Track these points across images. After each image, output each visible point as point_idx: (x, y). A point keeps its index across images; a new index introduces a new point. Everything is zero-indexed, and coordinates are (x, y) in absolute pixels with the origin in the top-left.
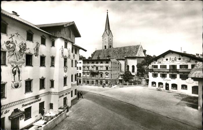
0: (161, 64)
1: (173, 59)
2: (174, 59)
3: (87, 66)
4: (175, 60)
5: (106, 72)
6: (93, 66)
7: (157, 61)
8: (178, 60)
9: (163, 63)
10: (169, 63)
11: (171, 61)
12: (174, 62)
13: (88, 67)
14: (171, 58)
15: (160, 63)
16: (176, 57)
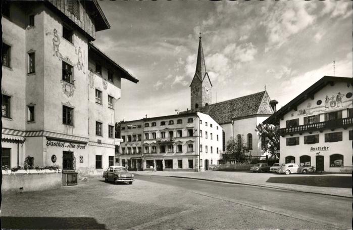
0: (305, 116)
1: (333, 98)
2: (335, 99)
3: (151, 131)
4: (339, 99)
5: (188, 140)
6: (164, 130)
7: (296, 110)
8: (344, 99)
9: (311, 111)
10: (324, 109)
11: (329, 104)
12: (335, 104)
13: (154, 134)
14: (330, 97)
15: (304, 112)
16: (339, 93)
